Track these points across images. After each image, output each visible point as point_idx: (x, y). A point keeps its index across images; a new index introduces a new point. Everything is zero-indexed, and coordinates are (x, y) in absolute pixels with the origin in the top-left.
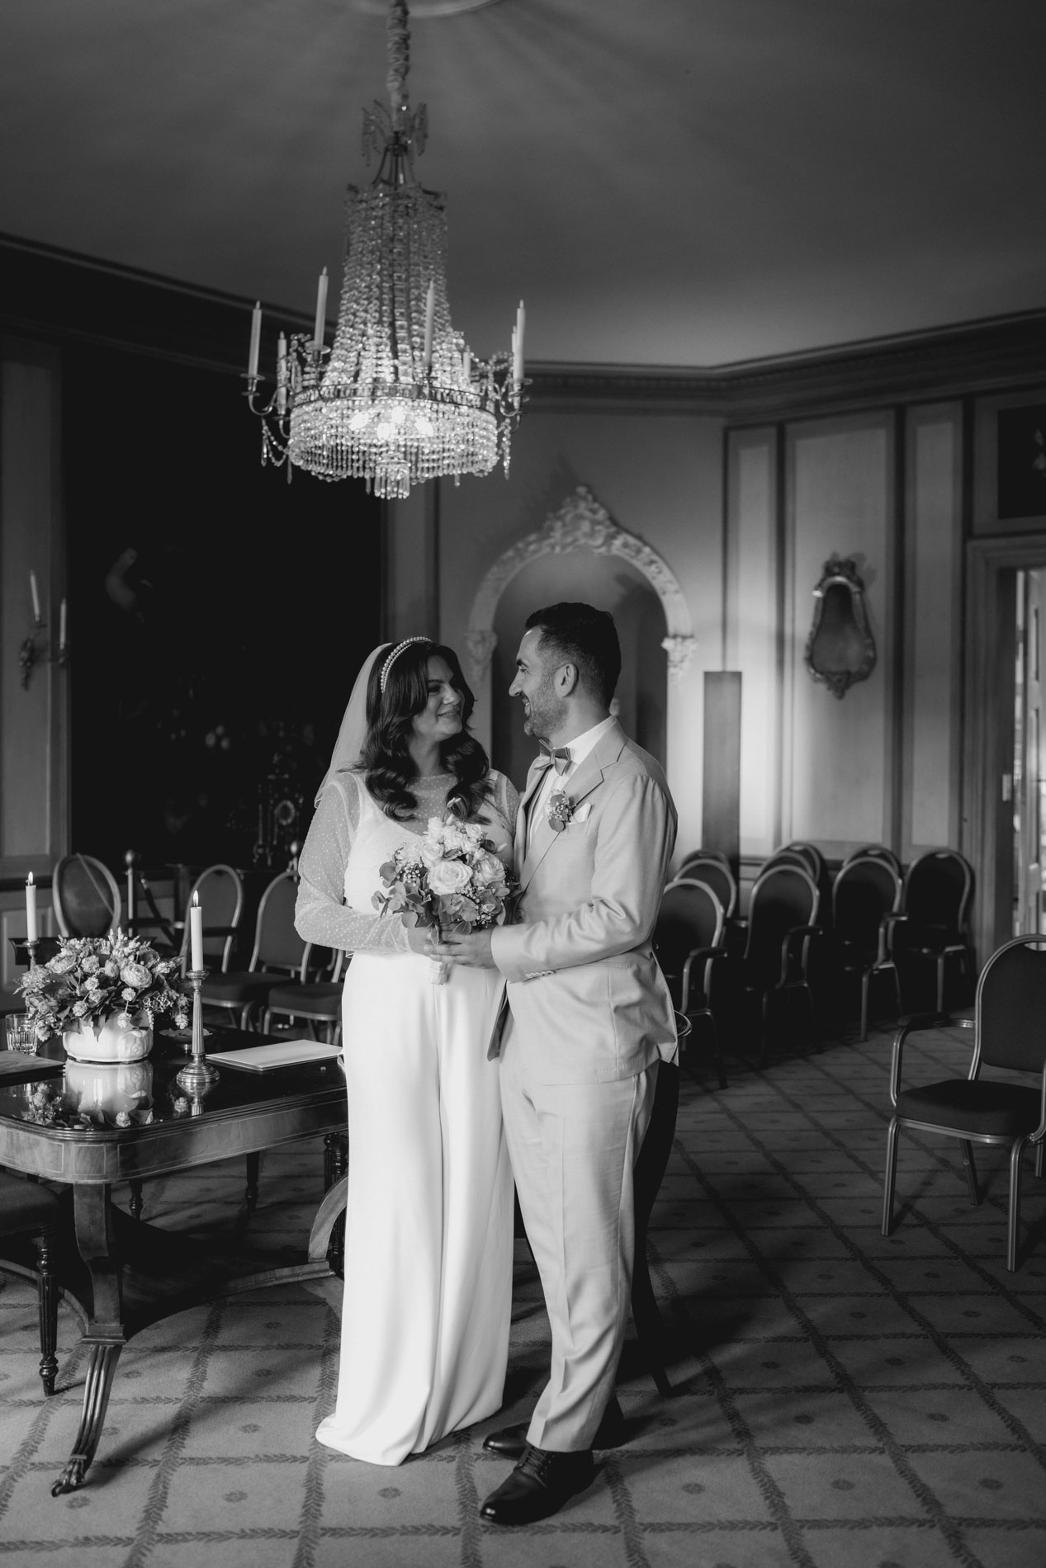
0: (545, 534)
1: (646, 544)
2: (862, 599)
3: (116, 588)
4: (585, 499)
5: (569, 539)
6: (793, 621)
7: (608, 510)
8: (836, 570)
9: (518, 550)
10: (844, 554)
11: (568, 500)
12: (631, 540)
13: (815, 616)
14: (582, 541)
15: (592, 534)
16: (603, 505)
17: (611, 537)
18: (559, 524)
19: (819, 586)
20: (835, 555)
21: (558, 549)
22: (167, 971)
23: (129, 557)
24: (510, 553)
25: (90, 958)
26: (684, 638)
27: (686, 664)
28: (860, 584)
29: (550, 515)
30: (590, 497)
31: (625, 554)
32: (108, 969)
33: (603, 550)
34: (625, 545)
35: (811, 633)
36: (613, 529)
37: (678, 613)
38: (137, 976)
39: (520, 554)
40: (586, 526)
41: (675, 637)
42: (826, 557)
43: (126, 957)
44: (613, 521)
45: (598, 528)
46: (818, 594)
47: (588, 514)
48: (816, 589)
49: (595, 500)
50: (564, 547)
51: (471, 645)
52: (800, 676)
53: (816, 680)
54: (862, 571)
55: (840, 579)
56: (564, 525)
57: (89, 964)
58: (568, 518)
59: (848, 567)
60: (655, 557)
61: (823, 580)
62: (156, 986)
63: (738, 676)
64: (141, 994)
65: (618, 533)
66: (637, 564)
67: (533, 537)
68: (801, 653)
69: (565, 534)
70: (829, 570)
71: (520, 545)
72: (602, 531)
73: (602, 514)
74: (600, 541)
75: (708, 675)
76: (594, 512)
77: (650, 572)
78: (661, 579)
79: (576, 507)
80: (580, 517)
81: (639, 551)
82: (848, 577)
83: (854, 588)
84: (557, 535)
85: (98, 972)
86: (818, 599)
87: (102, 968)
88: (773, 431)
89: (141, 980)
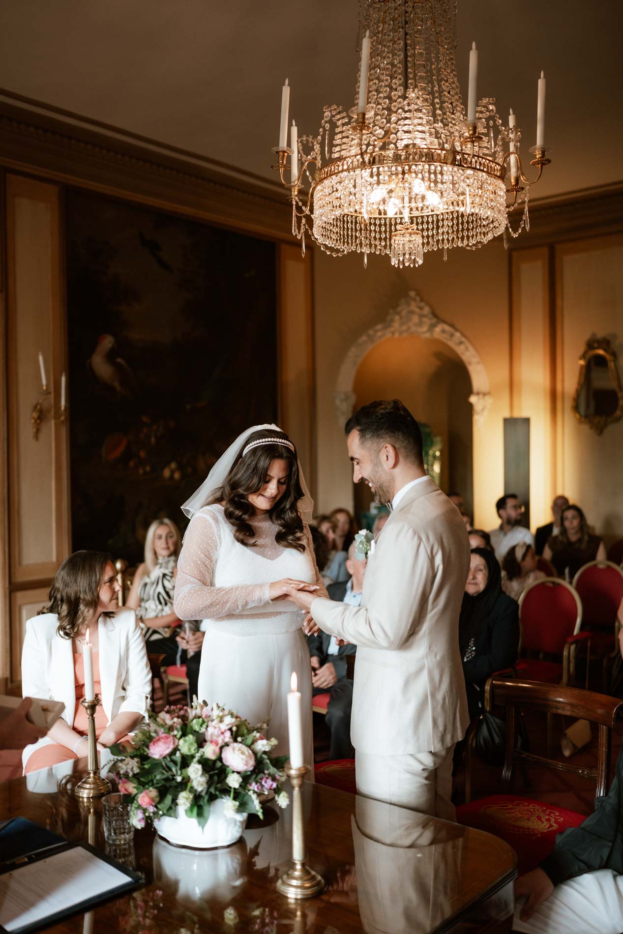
0: (388, 325)
1: (457, 330)
2: (615, 365)
3: (100, 365)
4: (414, 300)
5: (404, 328)
6: (563, 381)
7: (431, 307)
8: (596, 345)
9: (369, 335)
10: (600, 334)
11: (403, 300)
12: (447, 328)
13: (580, 379)
14: (413, 329)
15: (420, 324)
16: (427, 304)
17: (432, 327)
18: (397, 318)
19: (583, 357)
20: (594, 335)
21: (397, 335)
22: (267, 749)
23: (108, 342)
24: (364, 338)
26: (485, 394)
27: (486, 413)
28: (614, 355)
29: (391, 311)
30: (418, 299)
31: (443, 338)
32: (210, 751)
33: (428, 335)
34: (443, 331)
35: (577, 389)
36: (434, 321)
37: (479, 378)
38: (242, 759)
39: (371, 339)
40: (415, 319)
41: (478, 394)
42: (587, 336)
43: (223, 733)
44: (434, 315)
45: (424, 319)
46: (582, 362)
47: (417, 310)
48: (581, 359)
49: (422, 300)
50: (401, 333)
51: (338, 402)
52: (568, 422)
53: (581, 423)
54: (614, 346)
55: (601, 352)
56: (401, 318)
58: (404, 313)
59: (605, 343)
60: (463, 339)
61: (585, 353)
62: (259, 768)
63: (527, 421)
64: (246, 779)
65: (438, 323)
66: (452, 344)
67: (379, 327)
68: (569, 404)
69: (402, 324)
70: (591, 345)
71: (371, 332)
72: (427, 321)
73: (427, 310)
74: (425, 328)
75: (506, 421)
76: (421, 308)
77: (460, 350)
78: (469, 355)
79: (409, 305)
80: (412, 312)
81: (452, 335)
82: (605, 350)
83: (608, 357)
84: (396, 325)
85: (198, 755)
86: (582, 366)
87: (201, 750)
88: (545, 251)
89: (244, 762)
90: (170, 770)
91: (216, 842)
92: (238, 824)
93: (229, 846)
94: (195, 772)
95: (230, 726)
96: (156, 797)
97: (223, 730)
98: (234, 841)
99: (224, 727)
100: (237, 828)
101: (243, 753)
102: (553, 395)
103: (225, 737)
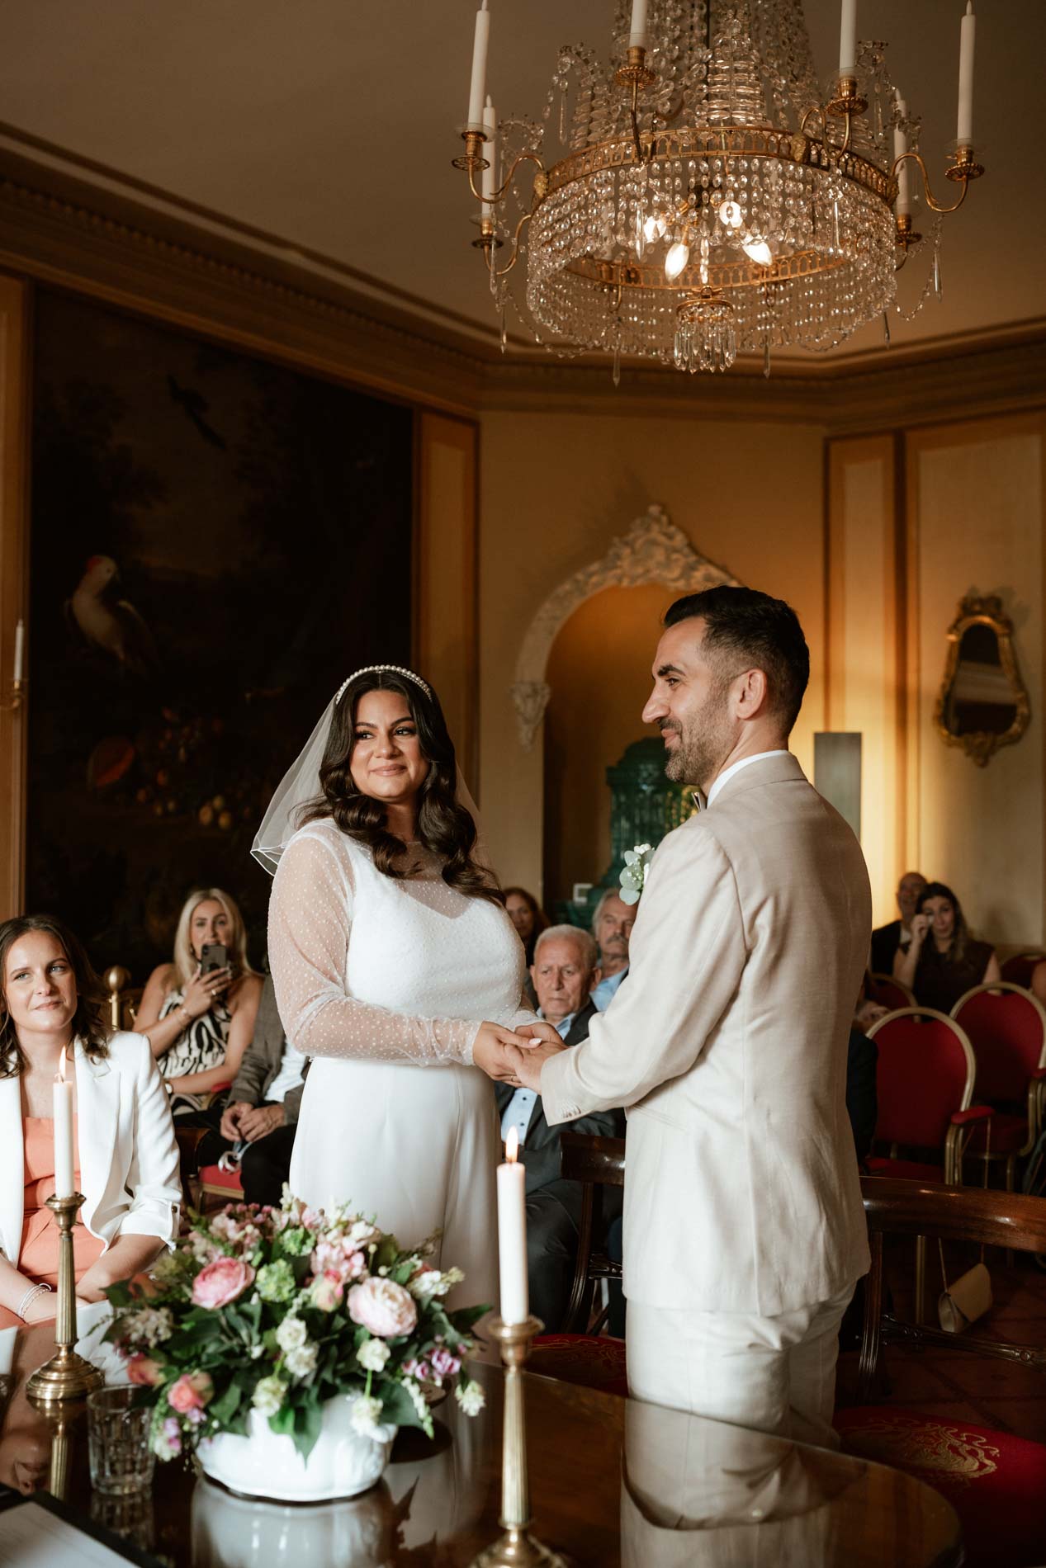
0: (610, 564)
1: (732, 577)
2: (1011, 643)
3: (89, 611)
4: (657, 520)
5: (640, 570)
6: (919, 670)
7: (687, 534)
8: (977, 608)
9: (577, 581)
10: (985, 589)
11: (638, 521)
12: (714, 573)
13: (948, 664)
14: (655, 573)
15: (668, 564)
16: (681, 529)
17: (688, 570)
18: (627, 551)
19: (953, 629)
20: (973, 589)
21: (625, 583)
22: (442, 1290)
23: (104, 570)
24: (567, 586)
25: (274, 1267)
28: (1008, 624)
29: (616, 540)
30: (664, 519)
32: (322, 1294)
33: (681, 584)
34: (708, 578)
35: (943, 686)
36: (693, 558)
38: (392, 1311)
39: (580, 587)
40: (659, 555)
42: (960, 593)
43: (348, 1258)
44: (692, 547)
45: (675, 556)
46: (952, 637)
47: (662, 539)
48: (950, 632)
49: (671, 522)
50: (634, 579)
51: (518, 700)
52: (928, 740)
53: (950, 745)
54: (1010, 609)
56: (633, 552)
57: (272, 1283)
58: (638, 544)
59: (993, 604)
61: (958, 621)
62: (425, 1327)
63: (855, 739)
64: (398, 1352)
65: (698, 562)
67: (595, 567)
68: (929, 711)
69: (634, 563)
70: (968, 607)
71: (580, 576)
72: (681, 560)
73: (679, 540)
74: (676, 573)
75: (818, 737)
76: (670, 537)
79: (648, 530)
80: (654, 543)
82: (993, 616)
83: (998, 628)
84: (625, 564)
85: (297, 1303)
86: (952, 644)
87: (304, 1292)
88: (888, 441)
89: (396, 1317)
90: (237, 1334)
91: (330, 1487)
92: (377, 1449)
93: (355, 1498)
94: (291, 1336)
95: (362, 1244)
96: (207, 1390)
97: (349, 1252)
98: (366, 1487)
99: (350, 1244)
100: (374, 1457)
101: (392, 1297)
102: (902, 696)
103: (352, 1267)
